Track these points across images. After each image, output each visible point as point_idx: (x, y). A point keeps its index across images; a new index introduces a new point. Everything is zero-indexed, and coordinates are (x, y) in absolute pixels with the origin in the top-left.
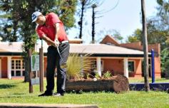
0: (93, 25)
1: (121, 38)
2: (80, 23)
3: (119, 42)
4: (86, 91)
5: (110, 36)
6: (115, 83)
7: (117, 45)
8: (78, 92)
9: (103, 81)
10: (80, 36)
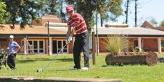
0: (136, 13)
1: (156, 23)
2: (126, 12)
3: (155, 26)
4: (126, 64)
5: (148, 21)
6: (147, 58)
7: (153, 28)
8: (120, 65)
9: (139, 56)
10: (126, 22)
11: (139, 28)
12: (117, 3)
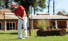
0: (54, 7)
1: (65, 12)
2: (48, 7)
3: (65, 14)
4: (49, 35)
5: (61, 11)
6: (60, 32)
7: (64, 15)
8: (45, 36)
9: (55, 31)
10: (48, 12)
11: (56, 15)
12: (43, 2)
